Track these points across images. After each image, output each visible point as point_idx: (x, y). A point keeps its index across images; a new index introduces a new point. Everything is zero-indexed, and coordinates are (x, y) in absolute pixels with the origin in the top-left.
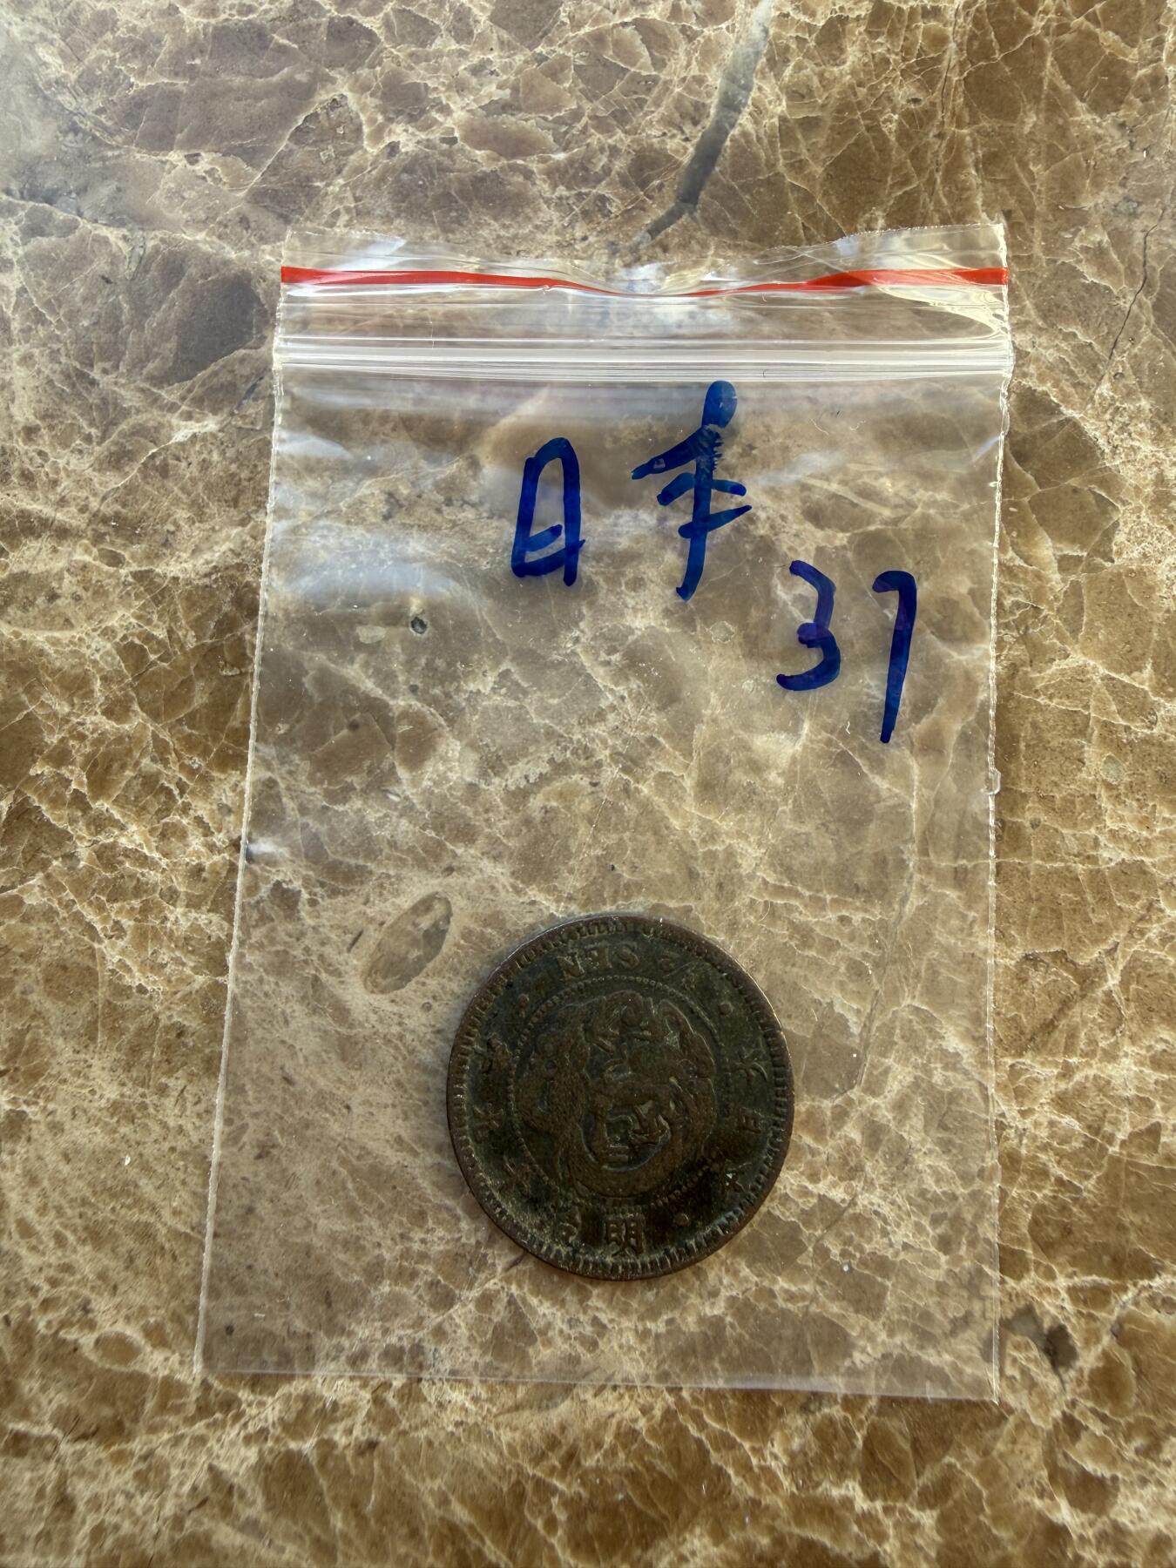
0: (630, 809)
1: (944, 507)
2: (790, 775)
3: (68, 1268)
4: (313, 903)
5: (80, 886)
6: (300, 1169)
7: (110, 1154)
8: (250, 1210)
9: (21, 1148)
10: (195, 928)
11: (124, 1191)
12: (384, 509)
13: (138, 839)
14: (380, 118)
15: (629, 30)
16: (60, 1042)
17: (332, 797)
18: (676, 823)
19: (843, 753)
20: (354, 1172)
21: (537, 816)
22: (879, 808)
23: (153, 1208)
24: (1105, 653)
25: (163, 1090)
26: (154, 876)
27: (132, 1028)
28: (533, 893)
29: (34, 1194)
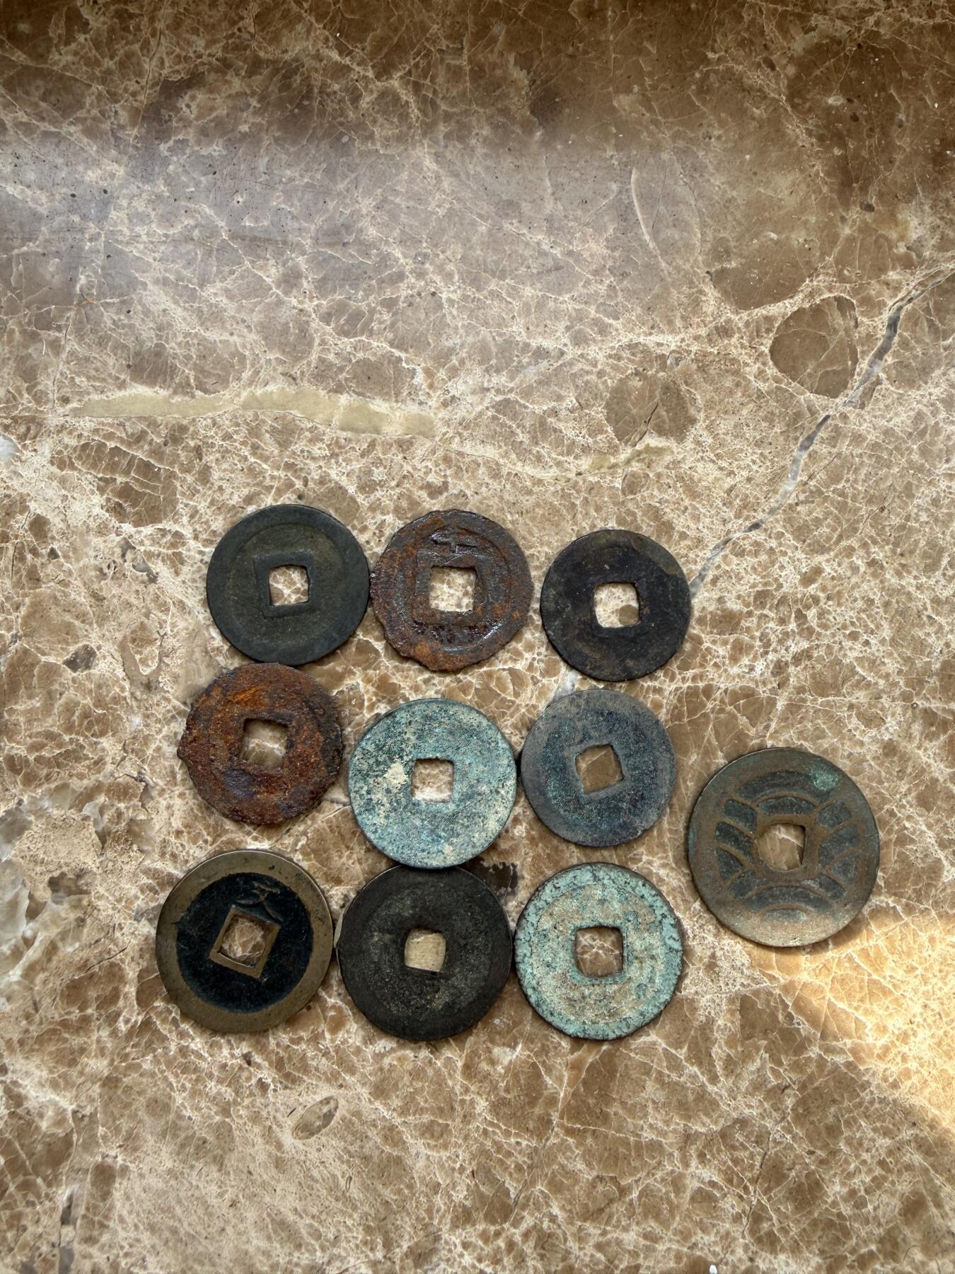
0: (430, 1072)
1: (609, 950)
2: (507, 1069)
3: (138, 1240)
4: (275, 1090)
5: (169, 1064)
6: (248, 1215)
7: (165, 1192)
8: (223, 1230)
9: (125, 1182)
10: (219, 1093)
11: (168, 1210)
12: (341, 903)
13: (199, 1046)
14: (374, 699)
15: (505, 673)
16: (149, 1137)
17: (293, 1041)
18: (450, 1083)
19: (534, 1065)
20: (273, 1220)
21: (386, 1067)
22: (545, 1093)
23: (180, 1221)
24: (666, 1037)
25: (192, 1167)
26: (204, 1065)
27: (183, 1135)
28: (377, 1104)
29: (127, 1204)
